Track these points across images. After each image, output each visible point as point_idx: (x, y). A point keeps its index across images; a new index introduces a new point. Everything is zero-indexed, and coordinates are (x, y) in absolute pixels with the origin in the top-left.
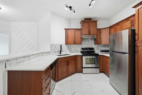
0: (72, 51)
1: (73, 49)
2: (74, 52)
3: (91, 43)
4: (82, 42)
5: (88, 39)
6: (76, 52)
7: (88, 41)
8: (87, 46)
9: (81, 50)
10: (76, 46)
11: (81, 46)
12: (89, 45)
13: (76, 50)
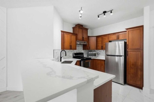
3: (80, 48)
7: (79, 46)
9: (74, 56)
11: (73, 51)
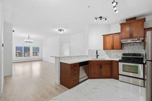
0: (112, 56)
1: (113, 54)
2: (114, 58)
3: (137, 47)
4: (125, 46)
5: (130, 43)
6: (116, 58)
7: (133, 45)
8: (132, 51)
9: (123, 56)
10: (116, 52)
12: (134, 50)
13: (116, 56)
